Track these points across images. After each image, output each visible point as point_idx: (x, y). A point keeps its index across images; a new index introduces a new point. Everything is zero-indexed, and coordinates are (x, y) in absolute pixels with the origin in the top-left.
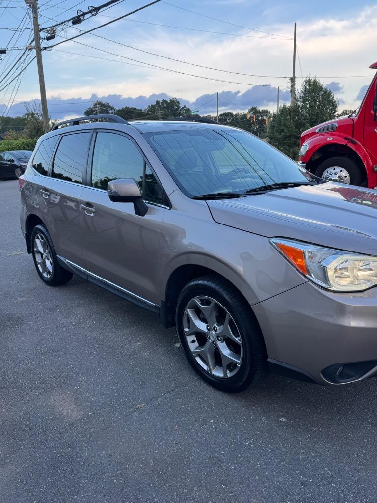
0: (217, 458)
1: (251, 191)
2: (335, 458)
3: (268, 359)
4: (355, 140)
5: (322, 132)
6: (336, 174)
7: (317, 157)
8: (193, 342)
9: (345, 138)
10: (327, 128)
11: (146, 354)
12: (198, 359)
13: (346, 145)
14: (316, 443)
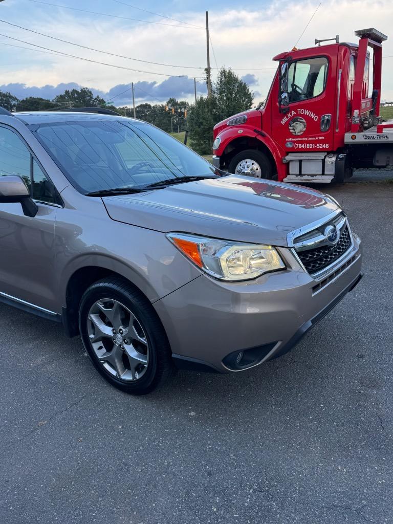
0: (124, 463)
1: (152, 186)
2: (240, 444)
3: (174, 355)
4: (263, 132)
5: (235, 124)
6: (248, 167)
7: (229, 150)
8: (100, 348)
9: (255, 131)
10: (237, 121)
11: (50, 368)
12: (106, 366)
13: (256, 137)
14: (224, 431)
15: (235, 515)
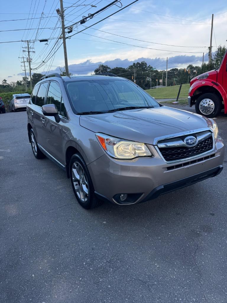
0: (62, 235)
2: (116, 240)
3: (95, 192)
4: (218, 83)
5: (201, 79)
6: (207, 103)
7: (197, 93)
8: (77, 185)
9: (212, 82)
10: (203, 77)
12: (78, 193)
13: (212, 86)
14: (113, 233)
15: (91, 269)
